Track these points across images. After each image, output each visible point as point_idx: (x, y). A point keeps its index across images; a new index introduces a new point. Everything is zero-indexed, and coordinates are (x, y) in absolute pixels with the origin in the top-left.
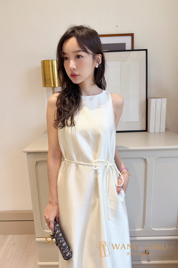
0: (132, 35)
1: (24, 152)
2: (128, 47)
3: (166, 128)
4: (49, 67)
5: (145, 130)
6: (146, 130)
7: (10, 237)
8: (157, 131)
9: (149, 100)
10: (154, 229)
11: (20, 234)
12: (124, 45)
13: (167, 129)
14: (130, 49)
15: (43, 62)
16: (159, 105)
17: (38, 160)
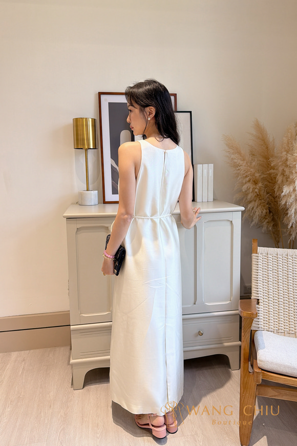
0: (174, 96)
1: (64, 217)
4: (83, 125)
7: (14, 355)
8: (205, 200)
9: (195, 166)
10: (207, 304)
11: (30, 349)
15: (77, 119)
16: (205, 171)
17: (79, 226)
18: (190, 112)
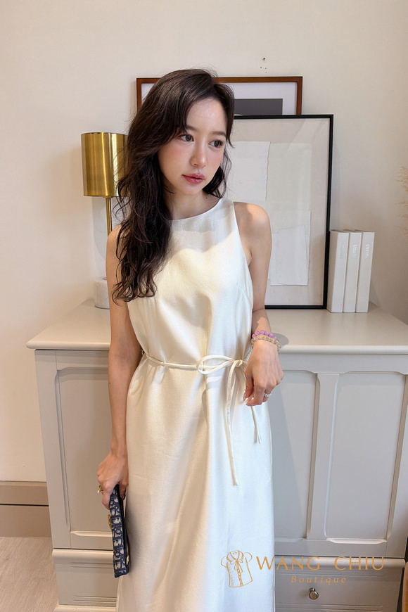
0: (298, 81)
1: (30, 347)
2: (289, 107)
3: (370, 303)
4: (100, 148)
5: (322, 304)
6: (324, 306)
8: (350, 308)
9: (332, 234)
10: (332, 540)
12: (279, 102)
13: (372, 306)
14: (293, 112)
15: (87, 138)
16: (355, 248)
17: (61, 366)
18: (331, 117)
